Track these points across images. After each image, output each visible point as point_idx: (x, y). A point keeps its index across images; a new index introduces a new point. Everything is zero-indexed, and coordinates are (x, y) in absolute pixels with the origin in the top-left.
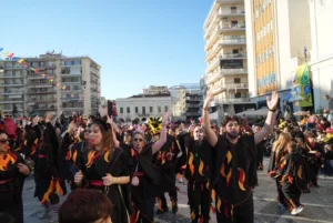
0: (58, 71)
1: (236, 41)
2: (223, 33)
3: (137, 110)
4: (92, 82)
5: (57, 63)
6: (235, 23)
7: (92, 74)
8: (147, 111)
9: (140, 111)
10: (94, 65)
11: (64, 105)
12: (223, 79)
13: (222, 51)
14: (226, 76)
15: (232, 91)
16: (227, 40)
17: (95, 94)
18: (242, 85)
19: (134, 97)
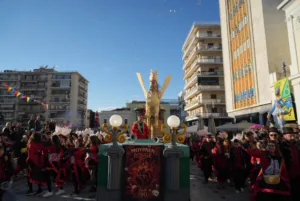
0: (49, 84)
1: (212, 61)
2: (200, 53)
4: (80, 95)
5: (49, 77)
6: (211, 45)
7: (80, 87)
10: (82, 80)
12: (201, 95)
13: (199, 70)
14: (204, 92)
15: (209, 106)
16: (204, 60)
17: (82, 106)
18: (219, 101)
19: (118, 110)
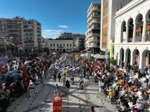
0: (22, 26)
1: (99, 22)
2: (94, 18)
3: (58, 45)
4: (38, 32)
5: (22, 22)
7: (38, 28)
8: (62, 46)
9: (59, 46)
10: (39, 24)
11: (25, 42)
12: (93, 37)
13: (93, 26)
16: (96, 21)
17: (39, 37)
